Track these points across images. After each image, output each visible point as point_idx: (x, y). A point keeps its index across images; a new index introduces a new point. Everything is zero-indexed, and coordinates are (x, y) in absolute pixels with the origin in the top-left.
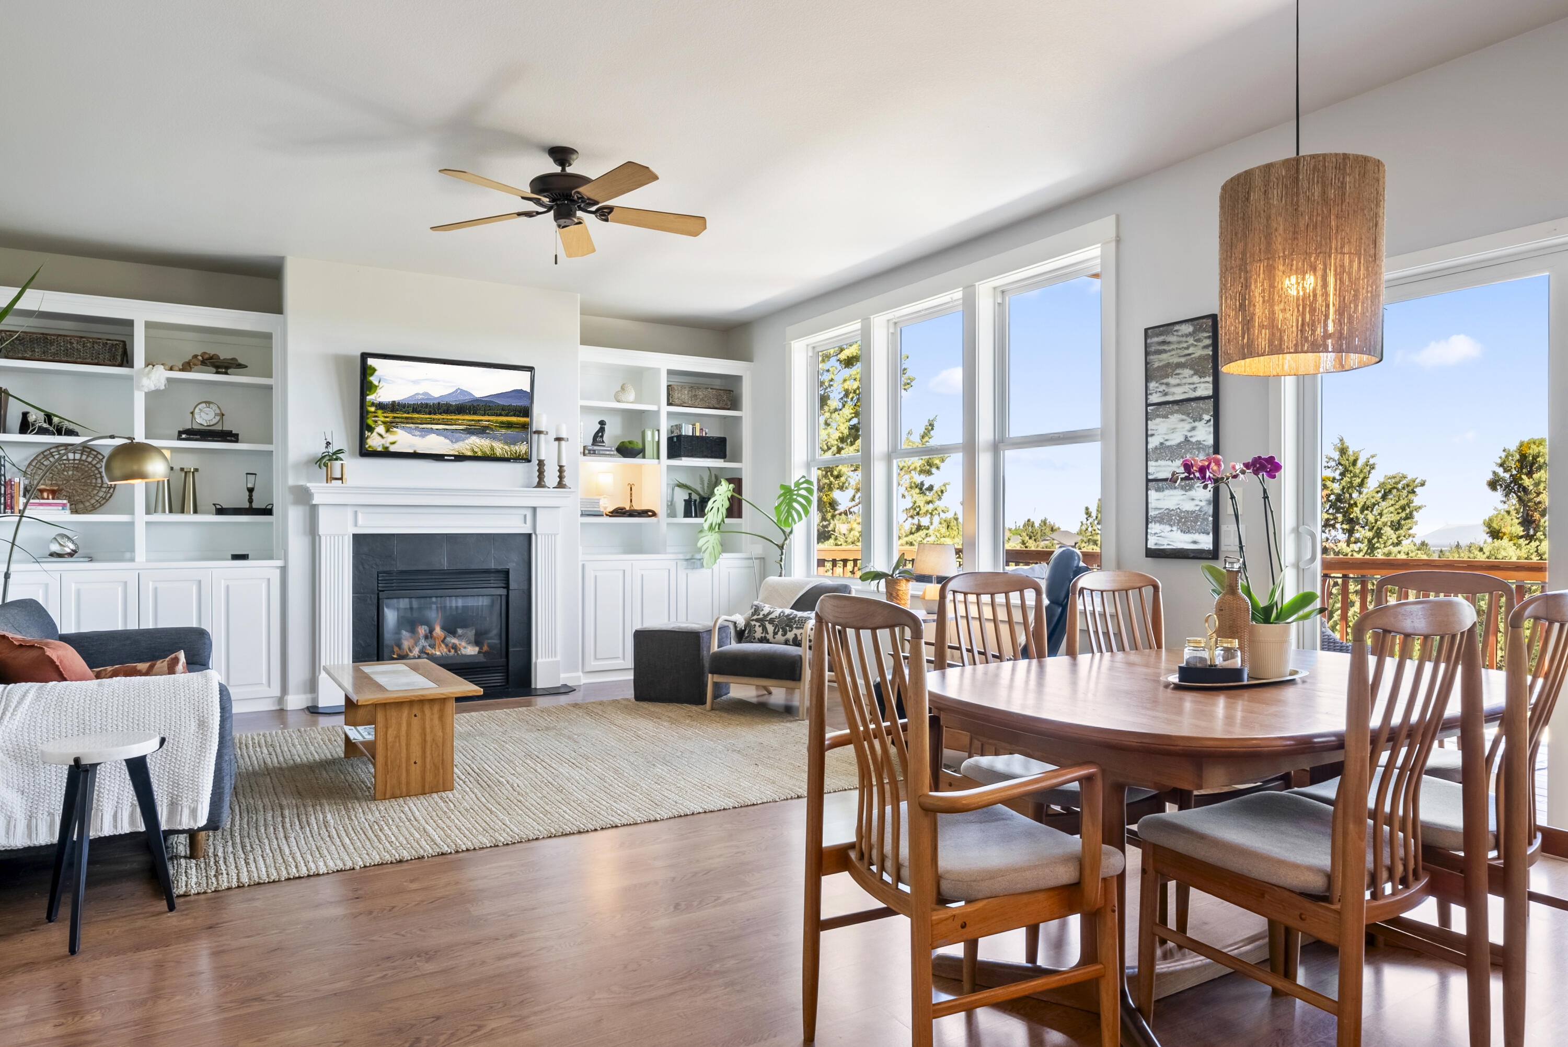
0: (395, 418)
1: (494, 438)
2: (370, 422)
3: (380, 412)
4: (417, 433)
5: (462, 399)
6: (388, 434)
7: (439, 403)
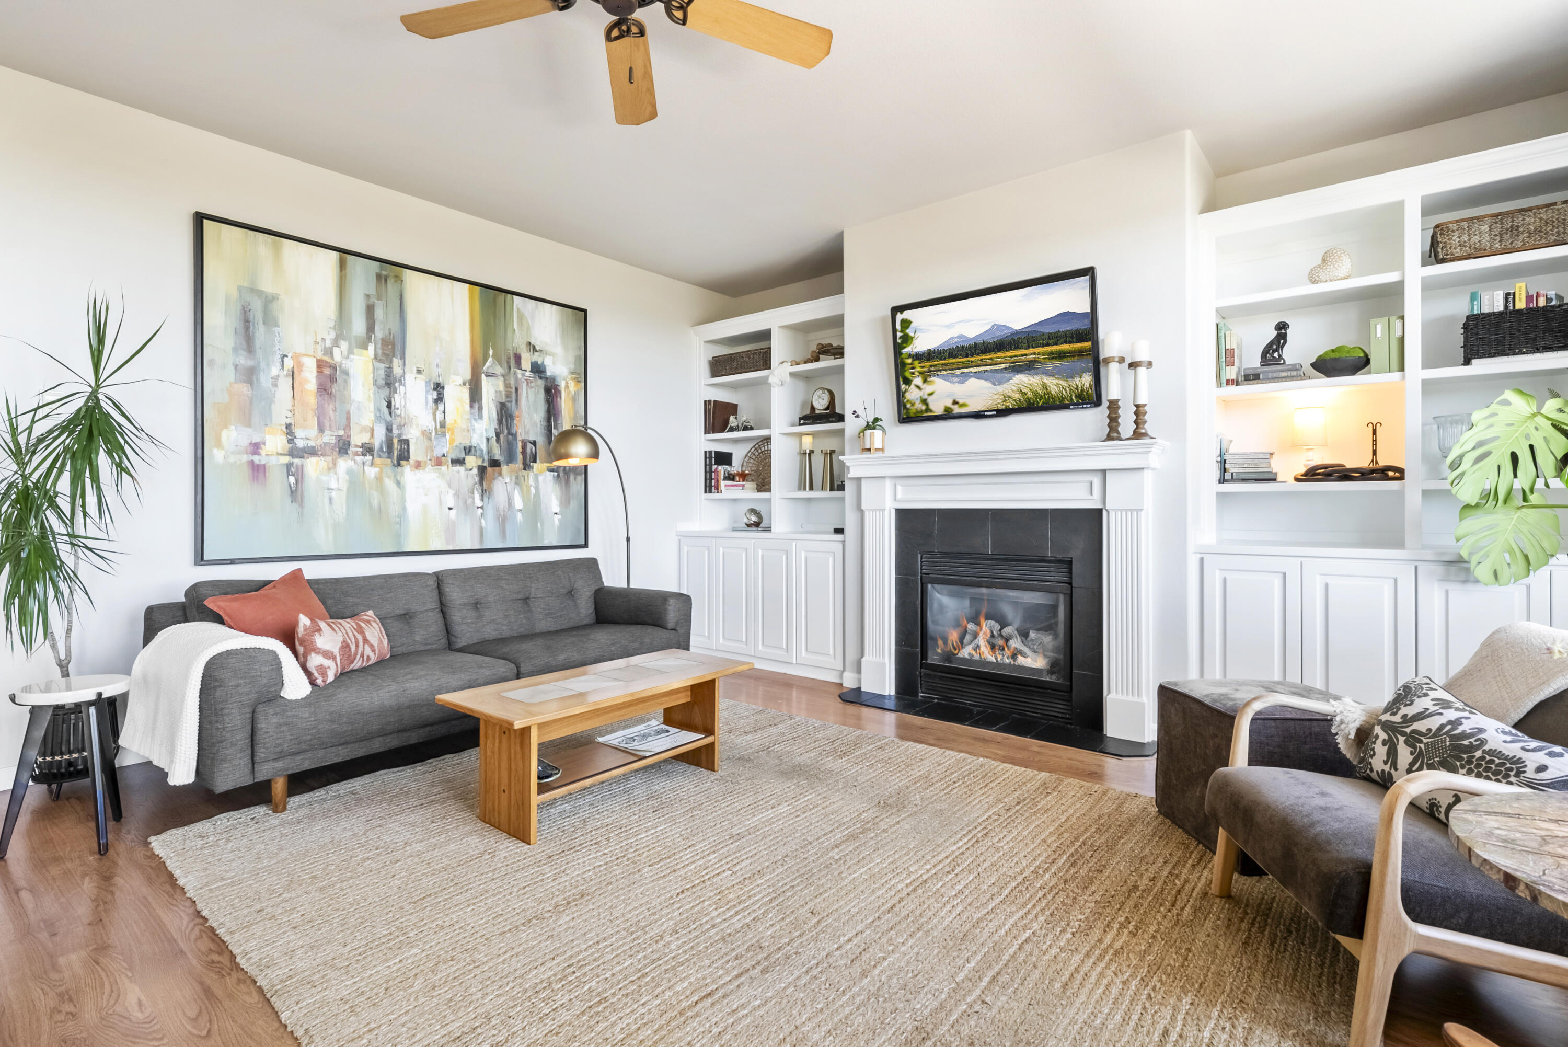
0: (931, 366)
1: (1046, 373)
2: (907, 374)
3: (916, 363)
4: (956, 379)
5: (999, 335)
6: (925, 385)
7: (975, 344)
